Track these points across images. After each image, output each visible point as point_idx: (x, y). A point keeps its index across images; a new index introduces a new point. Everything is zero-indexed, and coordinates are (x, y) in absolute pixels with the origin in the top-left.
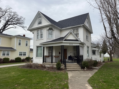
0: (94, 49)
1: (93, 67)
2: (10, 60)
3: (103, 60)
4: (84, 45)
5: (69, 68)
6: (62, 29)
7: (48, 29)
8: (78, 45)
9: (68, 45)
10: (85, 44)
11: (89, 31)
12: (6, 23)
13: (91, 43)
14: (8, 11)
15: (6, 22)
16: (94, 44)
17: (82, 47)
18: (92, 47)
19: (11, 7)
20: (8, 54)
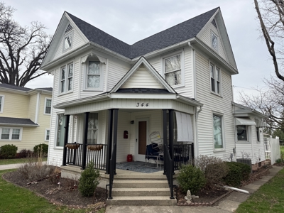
0: (243, 122)
1: (227, 188)
2: (18, 152)
3: (279, 157)
4: (198, 108)
5: (123, 194)
6: (133, 60)
7: (84, 60)
8: (169, 106)
9: (133, 106)
10: (201, 105)
11: (222, 66)
12: (32, 62)
13: (233, 105)
14: (37, 33)
15: (32, 59)
16: (241, 107)
17: (191, 115)
18: (235, 116)
19: (42, 24)
20: (16, 137)
